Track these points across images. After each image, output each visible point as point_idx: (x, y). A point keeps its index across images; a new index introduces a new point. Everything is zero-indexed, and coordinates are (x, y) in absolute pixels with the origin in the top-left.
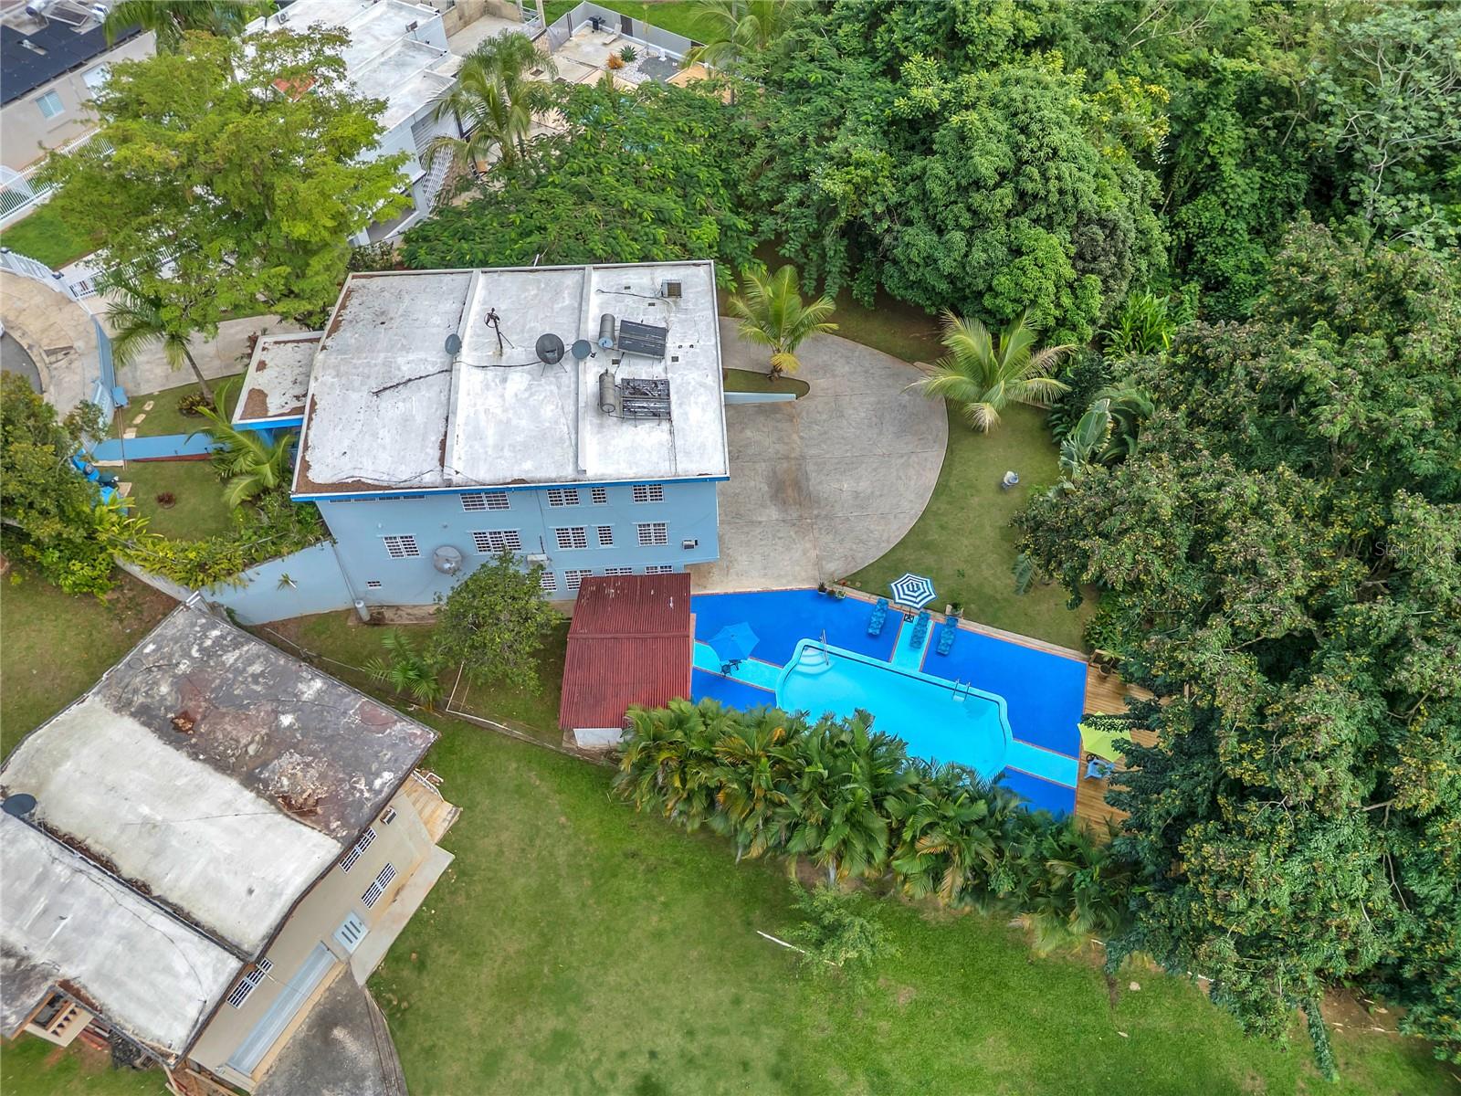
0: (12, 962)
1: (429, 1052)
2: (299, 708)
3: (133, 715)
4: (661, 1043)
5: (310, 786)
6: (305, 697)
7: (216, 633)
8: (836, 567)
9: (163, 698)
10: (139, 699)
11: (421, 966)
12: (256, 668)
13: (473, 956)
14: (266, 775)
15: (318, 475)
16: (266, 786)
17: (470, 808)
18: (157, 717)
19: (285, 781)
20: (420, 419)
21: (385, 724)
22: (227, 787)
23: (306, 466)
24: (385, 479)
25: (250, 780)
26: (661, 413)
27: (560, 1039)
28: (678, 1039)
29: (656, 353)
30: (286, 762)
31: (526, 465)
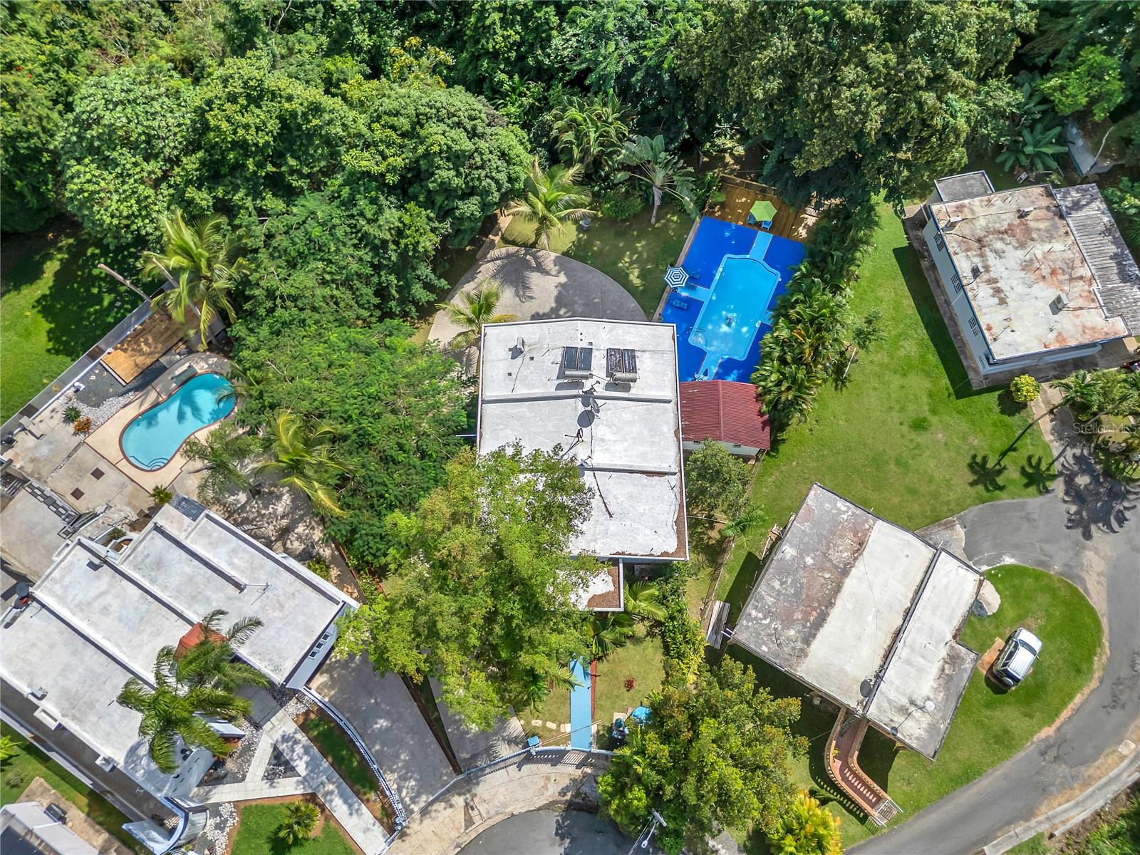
0: (947, 666)
3: (809, 645)
4: (896, 420)
5: (848, 541)
6: (795, 554)
7: (754, 613)
9: (799, 632)
10: (799, 645)
12: (777, 584)
14: (842, 566)
15: (671, 546)
16: (849, 563)
18: (810, 633)
19: (845, 554)
20: (630, 489)
21: (810, 510)
22: (850, 583)
23: (664, 553)
24: (675, 508)
25: (845, 572)
26: (632, 354)
27: (898, 462)
28: (894, 413)
29: (588, 352)
30: (834, 556)
31: (665, 429)
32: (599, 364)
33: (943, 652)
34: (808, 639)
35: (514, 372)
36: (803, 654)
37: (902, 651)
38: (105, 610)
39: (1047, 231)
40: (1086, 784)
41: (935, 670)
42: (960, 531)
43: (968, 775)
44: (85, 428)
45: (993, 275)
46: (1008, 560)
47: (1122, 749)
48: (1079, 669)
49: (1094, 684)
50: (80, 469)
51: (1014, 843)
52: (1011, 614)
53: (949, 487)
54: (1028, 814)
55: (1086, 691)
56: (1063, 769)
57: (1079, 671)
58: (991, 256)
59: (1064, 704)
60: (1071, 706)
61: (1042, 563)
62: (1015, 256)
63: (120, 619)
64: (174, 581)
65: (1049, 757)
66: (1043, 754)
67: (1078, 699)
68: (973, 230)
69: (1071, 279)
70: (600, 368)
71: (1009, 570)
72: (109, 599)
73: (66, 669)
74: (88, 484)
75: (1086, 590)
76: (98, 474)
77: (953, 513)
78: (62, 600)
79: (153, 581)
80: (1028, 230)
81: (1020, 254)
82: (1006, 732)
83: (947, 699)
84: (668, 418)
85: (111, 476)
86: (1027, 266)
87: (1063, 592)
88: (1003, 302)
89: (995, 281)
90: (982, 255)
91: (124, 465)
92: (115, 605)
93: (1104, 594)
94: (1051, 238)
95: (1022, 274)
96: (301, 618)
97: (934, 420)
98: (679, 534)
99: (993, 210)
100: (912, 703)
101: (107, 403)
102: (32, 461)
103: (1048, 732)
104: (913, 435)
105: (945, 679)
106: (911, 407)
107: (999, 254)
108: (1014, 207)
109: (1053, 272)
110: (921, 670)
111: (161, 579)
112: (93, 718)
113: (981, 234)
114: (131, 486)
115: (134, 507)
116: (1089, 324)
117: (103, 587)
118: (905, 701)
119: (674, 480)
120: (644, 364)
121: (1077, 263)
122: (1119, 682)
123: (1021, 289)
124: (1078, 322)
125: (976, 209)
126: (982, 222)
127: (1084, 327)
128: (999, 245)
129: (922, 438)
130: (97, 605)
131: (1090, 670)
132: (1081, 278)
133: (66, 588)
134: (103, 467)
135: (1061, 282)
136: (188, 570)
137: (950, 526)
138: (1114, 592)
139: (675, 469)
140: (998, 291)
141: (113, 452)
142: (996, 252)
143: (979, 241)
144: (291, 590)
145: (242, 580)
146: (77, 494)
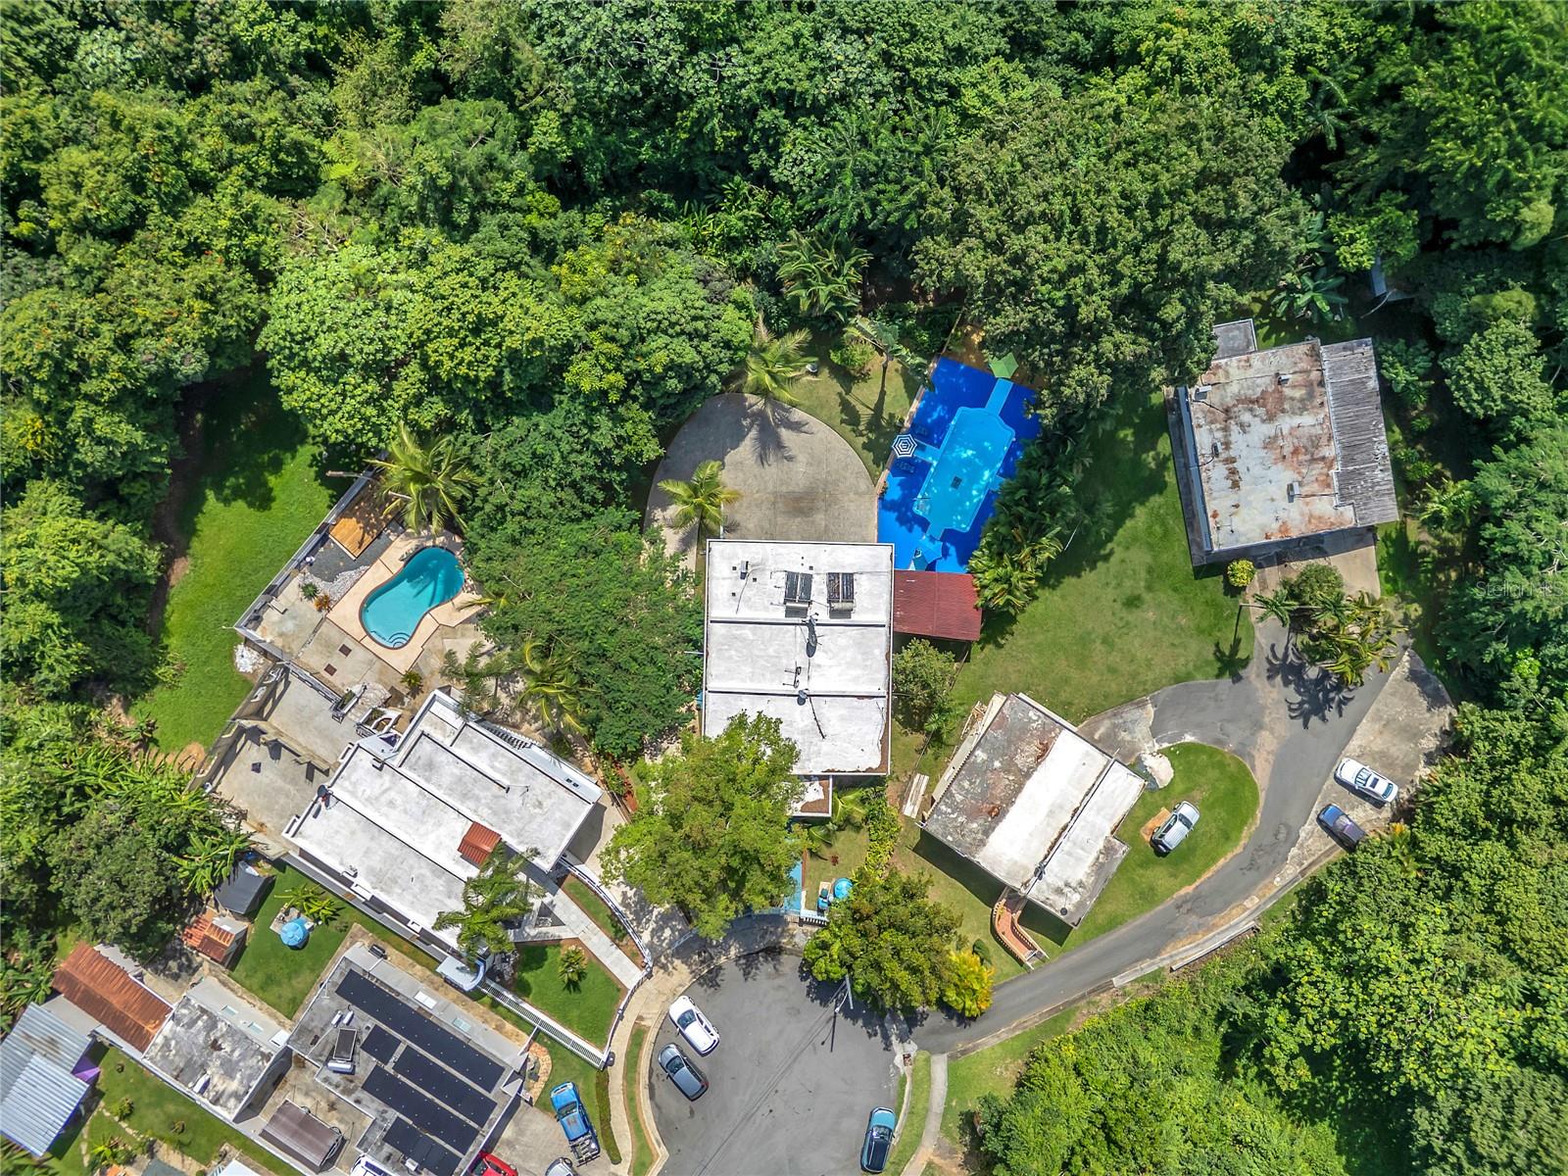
1: (1106, 697)
2: (991, 760)
3: (988, 837)
4: (1111, 597)
5: (1033, 748)
6: (986, 758)
7: (946, 808)
8: (864, 484)
9: (980, 825)
10: (980, 836)
11: (1070, 704)
12: (966, 784)
13: (1067, 681)
14: (1025, 769)
15: (875, 762)
16: (1031, 768)
17: (994, 686)
18: (989, 826)
19: (1029, 760)
20: (843, 712)
22: (1030, 785)
23: (870, 770)
24: (881, 727)
25: (1028, 775)
26: (849, 578)
27: (1104, 641)
28: (1109, 589)
29: (808, 579)
30: (1019, 761)
31: (877, 652)
32: (819, 591)
33: (1101, 845)
34: (987, 832)
35: (737, 591)
36: (982, 843)
37: (1065, 844)
38: (391, 804)
39: (1302, 400)
40: (1210, 930)
41: (1091, 859)
42: (1150, 709)
43: (1113, 923)
44: (325, 604)
45: (1232, 453)
46: (1189, 738)
47: (1247, 903)
48: (1227, 837)
49: (1239, 850)
50: (328, 645)
51: (1139, 975)
52: (1180, 787)
53: (1149, 666)
54: (1155, 953)
55: (1229, 856)
56: (1194, 919)
57: (1227, 838)
58: (1235, 429)
59: (1207, 866)
60: (1214, 868)
61: (1219, 742)
62: (1261, 430)
63: (405, 812)
64: (446, 780)
65: (1184, 910)
66: (1179, 907)
67: (1221, 862)
68: (1222, 398)
69: (1313, 460)
70: (820, 592)
71: (1188, 748)
72: (392, 794)
73: (368, 852)
74: (337, 660)
75: (1253, 767)
76: (345, 650)
77: (1146, 692)
78: (353, 794)
79: (428, 780)
80: (1282, 399)
81: (1268, 430)
82: (1152, 889)
83: (1096, 882)
84: (881, 641)
85: (358, 653)
86: (1270, 443)
87: (1233, 768)
88: (1235, 485)
89: (1232, 460)
90: (1225, 429)
91: (367, 641)
92: (399, 800)
93: (1269, 769)
94: (1303, 409)
95: (1263, 453)
96: (558, 815)
97: (1147, 597)
98: (884, 751)
99: (1250, 373)
100: (1067, 885)
101: (340, 578)
102: (281, 635)
103: (1189, 889)
104: (1124, 614)
105: (1098, 867)
106: (1128, 583)
107: (1244, 427)
108: (1273, 370)
109: (1296, 452)
110: (1079, 859)
111: (434, 779)
112: (398, 890)
113: (1230, 402)
114: (378, 664)
115: (385, 685)
116: (1317, 513)
117: (387, 785)
118: (1061, 884)
119: (882, 703)
120: (862, 586)
121: (1324, 441)
122: (1260, 848)
123: (1257, 470)
124: (1306, 510)
125: (1231, 371)
126: (1234, 388)
127: (1311, 516)
128: (1246, 417)
129: (1132, 617)
130: (384, 799)
131: (1238, 839)
132: (1323, 458)
133: (354, 784)
134: (350, 644)
135: (1300, 464)
136: (457, 771)
137: (1142, 705)
138: (1278, 770)
139: (883, 692)
140: (1233, 472)
141: (356, 629)
142: (1242, 425)
143: (1227, 411)
144: (546, 790)
145: (506, 782)
146: (330, 670)
